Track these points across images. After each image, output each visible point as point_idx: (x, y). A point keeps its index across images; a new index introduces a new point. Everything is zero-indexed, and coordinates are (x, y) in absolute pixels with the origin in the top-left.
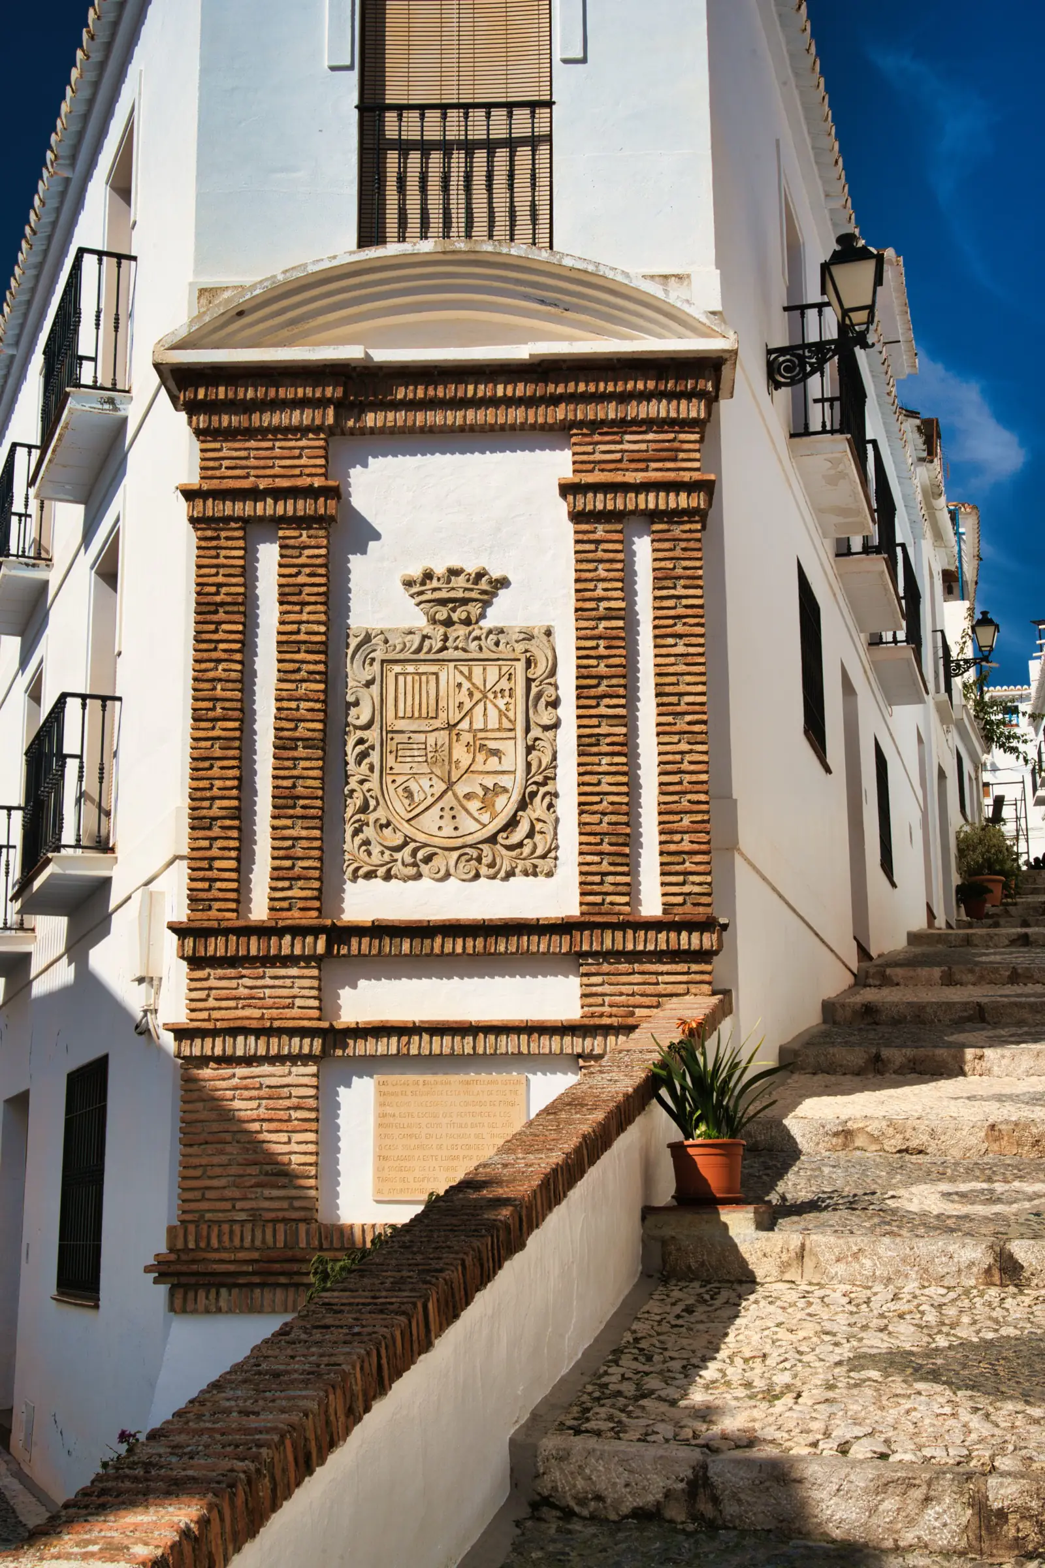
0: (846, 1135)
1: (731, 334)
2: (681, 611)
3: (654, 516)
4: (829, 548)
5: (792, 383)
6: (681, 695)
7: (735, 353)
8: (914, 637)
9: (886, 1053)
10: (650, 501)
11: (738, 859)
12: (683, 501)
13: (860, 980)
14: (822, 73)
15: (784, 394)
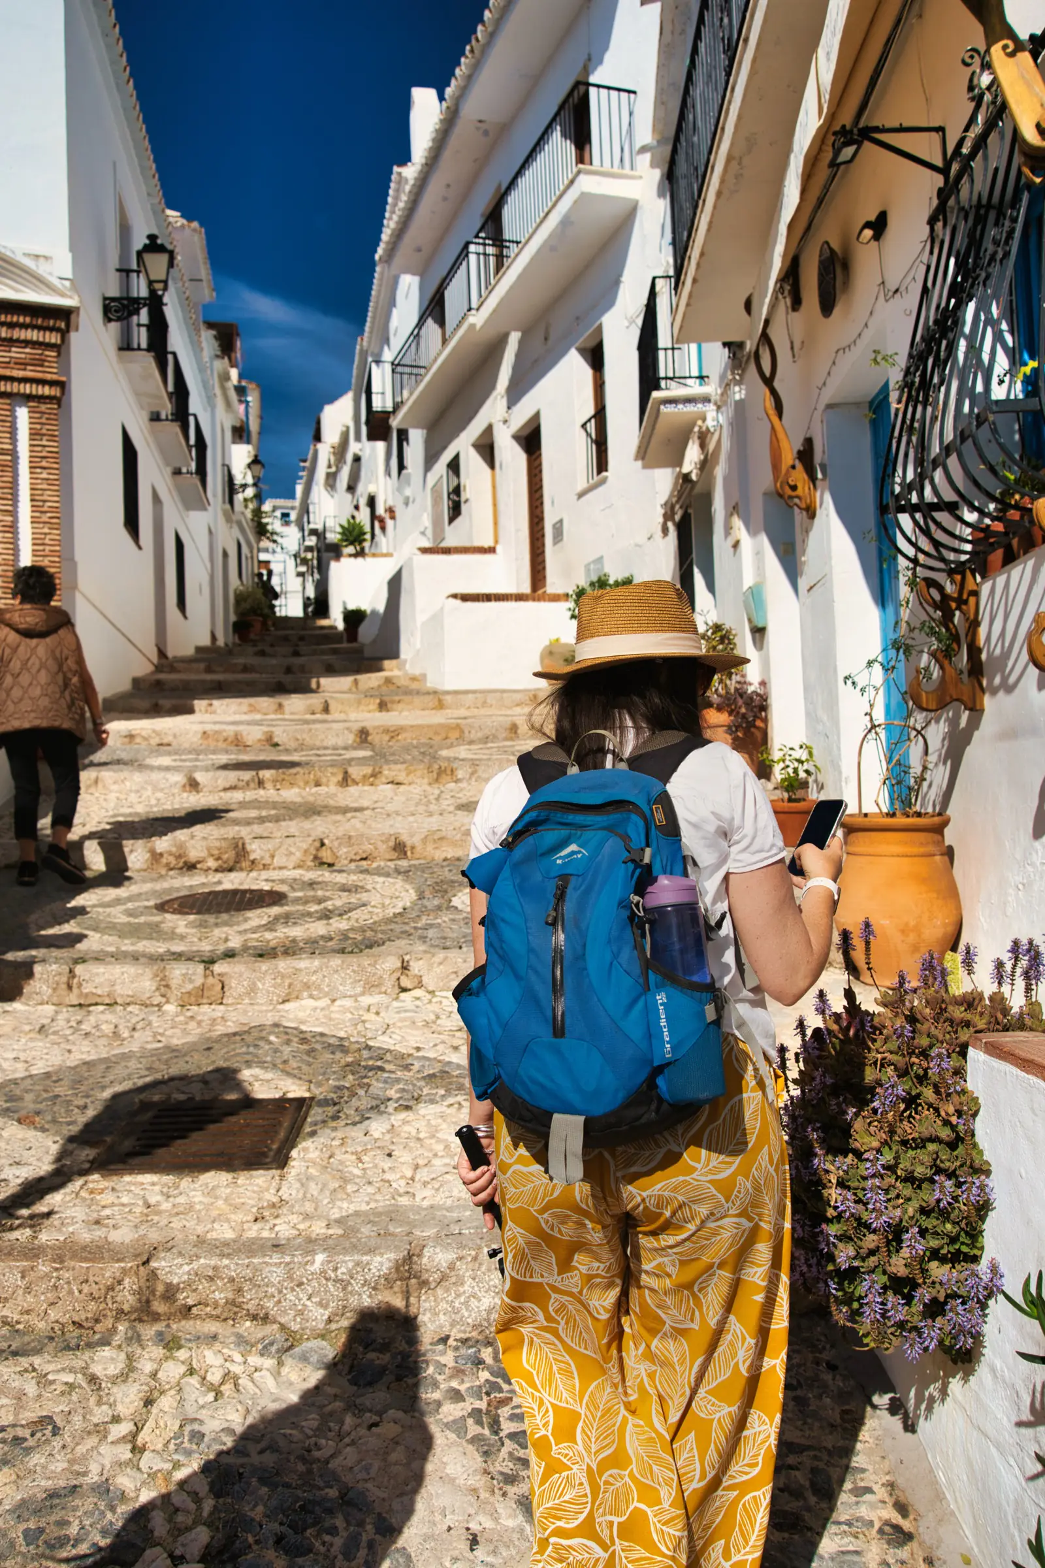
0: (131, 737)
1: (76, 298)
2: (44, 454)
3: (29, 398)
4: (145, 416)
5: (119, 319)
6: (44, 501)
7: (78, 309)
8: (201, 471)
9: (161, 702)
10: (27, 389)
11: (78, 596)
12: (47, 391)
13: (158, 668)
14: (144, 122)
15: (114, 327)
